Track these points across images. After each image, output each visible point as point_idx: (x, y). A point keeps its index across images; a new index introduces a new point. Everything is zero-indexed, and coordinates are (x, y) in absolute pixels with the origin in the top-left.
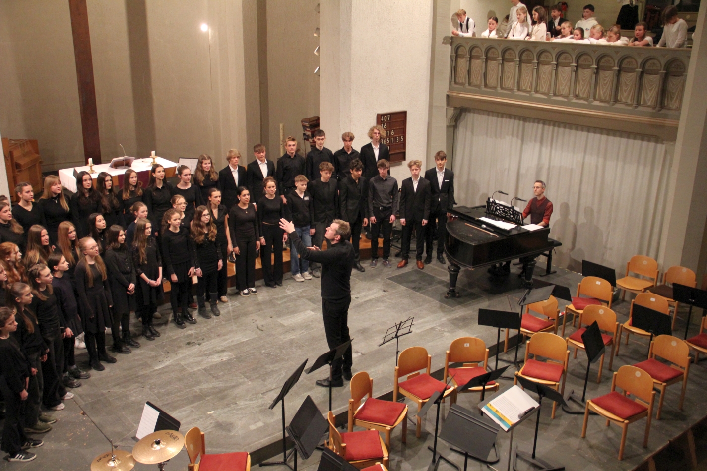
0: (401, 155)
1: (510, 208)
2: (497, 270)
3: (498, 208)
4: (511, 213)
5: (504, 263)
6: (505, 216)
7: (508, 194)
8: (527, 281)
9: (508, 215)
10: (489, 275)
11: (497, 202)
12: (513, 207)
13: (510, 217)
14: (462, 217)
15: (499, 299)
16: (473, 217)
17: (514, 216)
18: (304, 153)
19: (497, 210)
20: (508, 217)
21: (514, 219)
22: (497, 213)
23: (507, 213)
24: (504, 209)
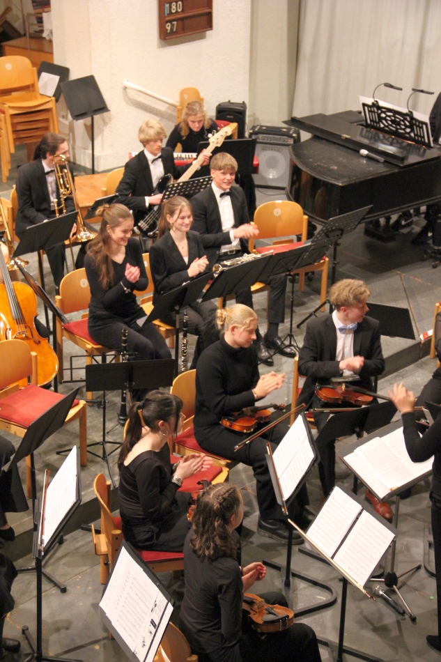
0: (205, 18)
1: (406, 115)
2: (381, 229)
3: (383, 115)
4: (408, 124)
5: (394, 218)
6: (397, 129)
7: (401, 89)
8: (436, 248)
9: (401, 129)
10: (368, 239)
11: (382, 104)
12: (410, 115)
13: (406, 133)
14: (319, 134)
15: (386, 281)
16: (338, 133)
17: (412, 130)
18: (20, 16)
19: (381, 119)
20: (402, 131)
21: (412, 135)
22: (382, 126)
23: (399, 124)
24: (395, 117)
